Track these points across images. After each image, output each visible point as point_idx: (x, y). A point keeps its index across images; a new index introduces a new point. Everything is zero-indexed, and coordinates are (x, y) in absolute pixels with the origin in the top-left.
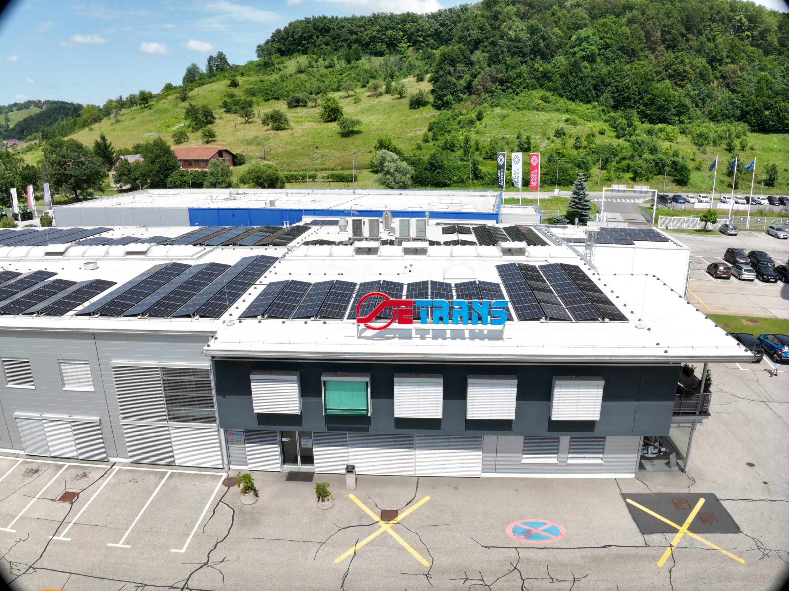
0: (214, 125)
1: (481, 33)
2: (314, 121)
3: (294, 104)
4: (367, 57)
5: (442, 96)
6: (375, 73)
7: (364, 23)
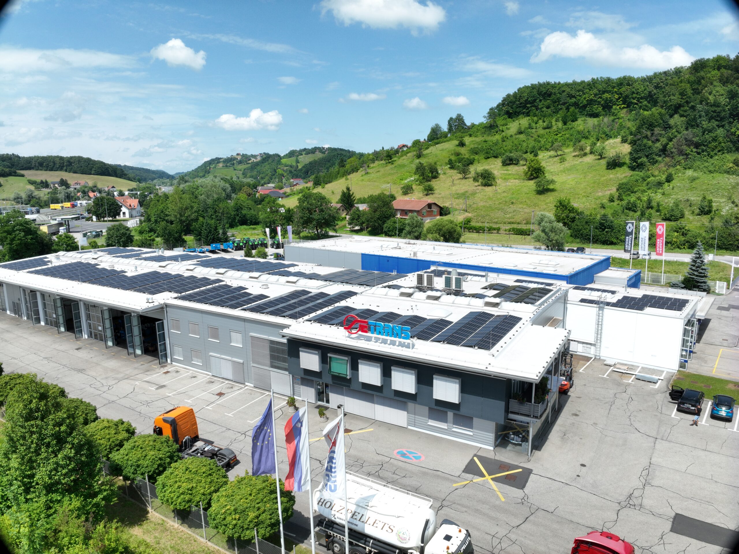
0: (437, 179)
1: (681, 98)
2: (519, 179)
3: (508, 162)
4: (583, 119)
5: (637, 158)
6: (587, 134)
7: (583, 87)
